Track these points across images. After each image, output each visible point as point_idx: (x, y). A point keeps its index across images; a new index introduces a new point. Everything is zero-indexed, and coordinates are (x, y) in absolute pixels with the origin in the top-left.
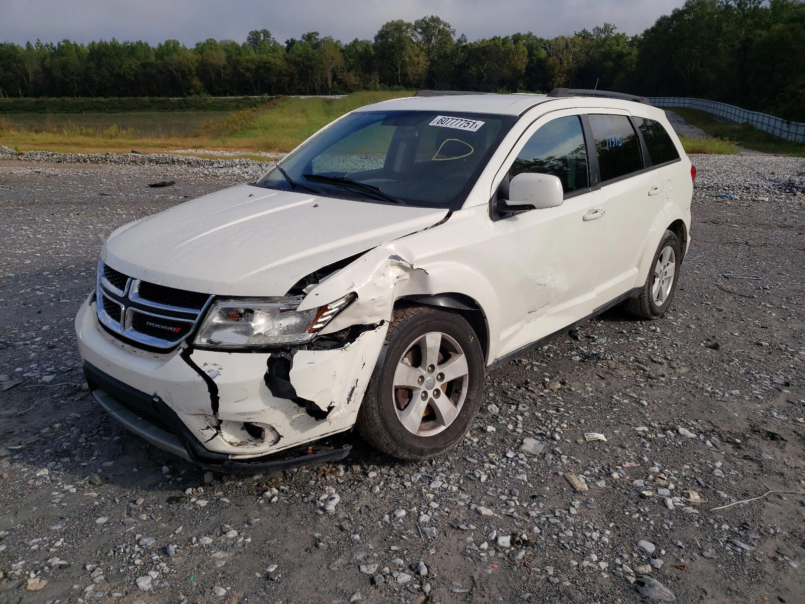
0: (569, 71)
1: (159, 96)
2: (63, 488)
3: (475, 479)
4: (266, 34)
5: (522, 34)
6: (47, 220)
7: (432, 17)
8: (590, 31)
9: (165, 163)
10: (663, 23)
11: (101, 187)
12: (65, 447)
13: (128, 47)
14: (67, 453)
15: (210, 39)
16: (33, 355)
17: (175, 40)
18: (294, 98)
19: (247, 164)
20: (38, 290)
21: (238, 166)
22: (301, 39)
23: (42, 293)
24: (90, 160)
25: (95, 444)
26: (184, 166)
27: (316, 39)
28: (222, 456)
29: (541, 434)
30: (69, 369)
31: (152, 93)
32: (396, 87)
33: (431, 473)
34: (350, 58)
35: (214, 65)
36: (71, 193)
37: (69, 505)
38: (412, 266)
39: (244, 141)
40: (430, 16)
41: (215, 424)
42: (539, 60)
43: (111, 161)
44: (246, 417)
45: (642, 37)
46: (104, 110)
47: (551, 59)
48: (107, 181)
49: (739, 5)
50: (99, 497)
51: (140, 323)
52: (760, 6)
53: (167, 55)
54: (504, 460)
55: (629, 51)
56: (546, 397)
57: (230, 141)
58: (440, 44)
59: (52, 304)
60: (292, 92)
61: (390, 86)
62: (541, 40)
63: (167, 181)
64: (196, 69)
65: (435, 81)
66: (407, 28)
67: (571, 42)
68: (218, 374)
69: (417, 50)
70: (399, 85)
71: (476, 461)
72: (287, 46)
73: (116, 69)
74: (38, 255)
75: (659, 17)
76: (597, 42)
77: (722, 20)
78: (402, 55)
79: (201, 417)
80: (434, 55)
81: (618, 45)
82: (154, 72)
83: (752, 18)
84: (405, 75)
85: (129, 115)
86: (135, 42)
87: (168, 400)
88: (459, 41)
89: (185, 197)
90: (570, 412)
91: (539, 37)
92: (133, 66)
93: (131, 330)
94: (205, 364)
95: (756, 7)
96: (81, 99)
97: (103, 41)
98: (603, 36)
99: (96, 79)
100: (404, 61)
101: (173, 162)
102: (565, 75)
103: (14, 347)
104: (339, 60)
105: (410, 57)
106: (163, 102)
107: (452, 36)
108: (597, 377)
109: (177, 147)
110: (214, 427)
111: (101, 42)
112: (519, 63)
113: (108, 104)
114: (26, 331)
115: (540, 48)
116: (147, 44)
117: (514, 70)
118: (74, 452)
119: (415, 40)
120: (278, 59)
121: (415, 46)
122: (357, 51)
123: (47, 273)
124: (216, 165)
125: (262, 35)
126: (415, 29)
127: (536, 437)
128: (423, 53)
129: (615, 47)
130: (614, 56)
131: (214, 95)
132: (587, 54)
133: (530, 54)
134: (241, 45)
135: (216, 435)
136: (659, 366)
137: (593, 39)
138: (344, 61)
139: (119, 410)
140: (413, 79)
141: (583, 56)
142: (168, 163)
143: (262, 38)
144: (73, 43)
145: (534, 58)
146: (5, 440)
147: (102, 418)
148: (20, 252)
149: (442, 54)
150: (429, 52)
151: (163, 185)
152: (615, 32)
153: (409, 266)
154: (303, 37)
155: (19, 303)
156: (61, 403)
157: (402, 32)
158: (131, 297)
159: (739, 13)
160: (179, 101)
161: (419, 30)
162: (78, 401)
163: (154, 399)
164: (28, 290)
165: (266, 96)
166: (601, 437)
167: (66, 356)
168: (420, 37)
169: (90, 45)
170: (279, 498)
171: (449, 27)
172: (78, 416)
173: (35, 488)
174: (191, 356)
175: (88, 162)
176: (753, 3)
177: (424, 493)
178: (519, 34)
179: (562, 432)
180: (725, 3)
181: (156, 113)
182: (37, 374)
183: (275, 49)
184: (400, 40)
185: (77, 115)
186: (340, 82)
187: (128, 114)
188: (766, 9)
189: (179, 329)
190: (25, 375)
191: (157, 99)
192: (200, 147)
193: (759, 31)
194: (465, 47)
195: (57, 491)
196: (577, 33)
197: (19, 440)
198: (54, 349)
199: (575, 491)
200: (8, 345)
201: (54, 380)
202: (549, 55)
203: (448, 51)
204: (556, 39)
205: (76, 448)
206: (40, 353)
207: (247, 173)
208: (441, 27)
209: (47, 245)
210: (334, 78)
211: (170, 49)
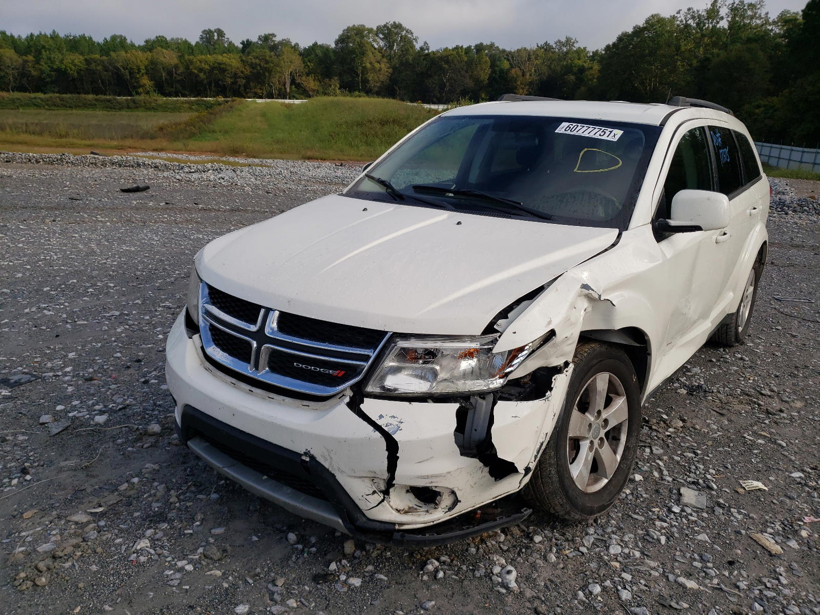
0: (531, 83)
1: (105, 94)
2: (176, 564)
3: (654, 541)
4: (220, 33)
5: (485, 44)
6: (21, 227)
7: (394, 23)
8: (552, 43)
9: (129, 166)
10: (624, 39)
11: (66, 190)
12: (156, 509)
13: (70, 40)
14: (160, 517)
15: (160, 36)
16: (70, 389)
17: (121, 36)
18: (251, 101)
19: (220, 169)
20: (45, 308)
21: (210, 171)
22: (257, 40)
23: (51, 313)
24: (44, 160)
25: (191, 504)
26: (150, 170)
27: (273, 41)
28: (387, 526)
29: (693, 483)
30: (120, 406)
31: (96, 91)
32: (357, 93)
33: (602, 535)
34: (309, 62)
35: (165, 63)
36: (35, 197)
37: (192, 588)
38: (600, 296)
39: (207, 144)
40: (392, 22)
41: (383, 488)
42: (502, 71)
43: (67, 162)
44: (430, 480)
45: (603, 52)
46: (44, 106)
47: (513, 71)
48: (70, 184)
49: (698, 24)
50: (225, 576)
51: (280, 363)
52: (718, 26)
53: (114, 51)
54: (672, 516)
55: (590, 66)
56: (674, 438)
57: (192, 144)
58: (402, 51)
59: (68, 326)
60: (249, 95)
61: (350, 92)
62: (504, 51)
63: (141, 185)
64: (146, 67)
65: (397, 89)
66: (369, 33)
67: (533, 54)
68: (399, 429)
69: (379, 55)
70: (359, 92)
71: (643, 519)
72: (243, 48)
73: (57, 63)
74: (28, 267)
75: (620, 33)
76: (559, 55)
77: (681, 38)
78: (362, 61)
79: (367, 480)
80: (396, 61)
81: (579, 59)
82: (99, 68)
83: (711, 37)
84: (365, 81)
85: (71, 114)
86: (77, 35)
87: (326, 460)
88: (422, 48)
89: (167, 203)
90: (710, 455)
91: (501, 48)
92: (76, 61)
93: (267, 372)
94: (381, 417)
95: (714, 27)
96: (17, 95)
97: (43, 33)
98: (565, 49)
99: (34, 73)
100: (365, 68)
101: (139, 165)
102: (527, 87)
103: (43, 379)
104: (297, 63)
105: (371, 63)
106: (109, 101)
107: (415, 43)
108: (715, 413)
109: (136, 149)
110: (381, 492)
111: (41, 34)
112: (482, 73)
113: (48, 101)
114: (50, 360)
115: (503, 59)
116: (90, 38)
117: (477, 81)
118: (170, 515)
119: (376, 46)
120: (234, 60)
121: (377, 51)
122: (316, 55)
123: (48, 288)
124: (187, 170)
125: (216, 34)
126: (377, 35)
127: (690, 486)
128: (385, 60)
129: (576, 61)
130: (575, 69)
131: (165, 95)
132: (549, 67)
133: (493, 65)
134: (193, 43)
135: (383, 501)
136: (770, 400)
137: (555, 52)
138: (303, 65)
139: (234, 466)
140: (374, 86)
141: (545, 69)
142: (133, 166)
143: (216, 38)
144: (9, 35)
145: (497, 69)
146: (78, 500)
147: (185, 470)
148: (6, 263)
149: (404, 61)
150: (390, 58)
151: (137, 190)
152: (577, 45)
153: (597, 297)
154: (260, 39)
155: (28, 324)
156: (129, 451)
157: (364, 37)
158: (267, 331)
159: (697, 32)
160: (127, 100)
161: (381, 36)
162: (148, 447)
163: (304, 458)
164: (34, 309)
165: (221, 99)
166: (760, 485)
167: (110, 391)
168: (382, 43)
169: (28, 37)
170: (444, 573)
171: (412, 33)
172: (156, 467)
173: (140, 565)
174: (362, 406)
175: (41, 163)
176: (712, 23)
177: (607, 562)
178: (481, 44)
179: (715, 480)
180: (684, 22)
181: (101, 112)
182: (84, 414)
183: (231, 48)
184: (361, 45)
185: (13, 111)
186: (298, 86)
187: (70, 112)
188: (724, 29)
189: (343, 372)
190: (70, 415)
191: (102, 97)
192: (162, 150)
193: (715, 51)
194: (428, 55)
195: (170, 569)
196: (540, 46)
197: (96, 500)
198: (93, 382)
199: (771, 555)
200: (37, 377)
201: (108, 421)
202: (512, 67)
203: (410, 58)
204: (519, 51)
205: (170, 510)
206: (78, 387)
207: (223, 179)
208: (404, 33)
209: (33, 255)
210: (293, 82)
211: (118, 43)
